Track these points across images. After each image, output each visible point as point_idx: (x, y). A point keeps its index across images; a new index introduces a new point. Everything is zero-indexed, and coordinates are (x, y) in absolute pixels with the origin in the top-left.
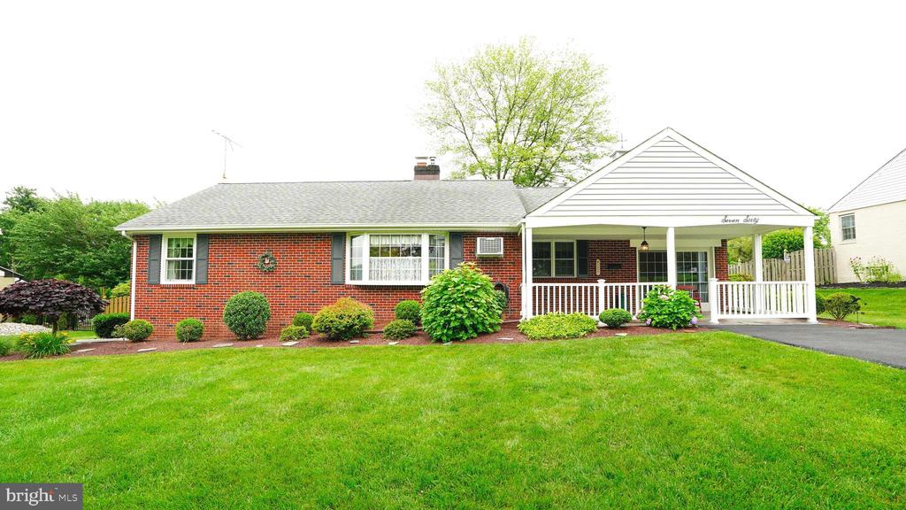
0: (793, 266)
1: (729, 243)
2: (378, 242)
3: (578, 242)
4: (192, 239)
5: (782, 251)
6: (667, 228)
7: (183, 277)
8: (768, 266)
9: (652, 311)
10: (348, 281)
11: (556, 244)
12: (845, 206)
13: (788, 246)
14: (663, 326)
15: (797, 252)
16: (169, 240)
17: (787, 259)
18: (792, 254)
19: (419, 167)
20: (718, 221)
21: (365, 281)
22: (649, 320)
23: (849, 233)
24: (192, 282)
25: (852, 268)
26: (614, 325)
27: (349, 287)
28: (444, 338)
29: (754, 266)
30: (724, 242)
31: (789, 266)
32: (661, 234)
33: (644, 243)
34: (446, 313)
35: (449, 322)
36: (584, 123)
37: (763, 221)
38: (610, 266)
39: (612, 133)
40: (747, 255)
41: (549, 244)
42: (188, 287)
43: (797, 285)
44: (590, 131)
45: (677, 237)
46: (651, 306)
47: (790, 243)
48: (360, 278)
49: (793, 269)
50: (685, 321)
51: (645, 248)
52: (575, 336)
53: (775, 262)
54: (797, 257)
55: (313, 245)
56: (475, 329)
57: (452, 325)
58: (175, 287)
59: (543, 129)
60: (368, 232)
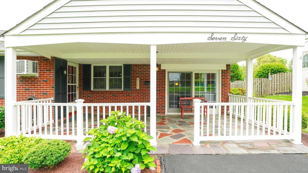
0: (273, 82)
3: (125, 66)
5: (267, 74)
8: (260, 82)
11: (110, 67)
13: (271, 71)
15: (276, 74)
17: (270, 78)
18: (273, 75)
20: (203, 39)
30: (228, 66)
31: (271, 82)
41: (105, 67)
47: (272, 69)
49: (273, 83)
53: (263, 79)
54: (276, 77)
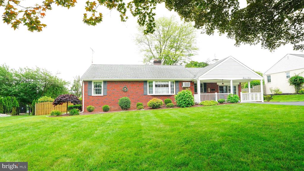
0: (255, 90)
1: (241, 84)
2: (157, 83)
3: (204, 83)
4: (101, 83)
5: (252, 86)
6: (231, 80)
7: (99, 94)
9: (229, 99)
10: (148, 94)
12: (268, 73)
14: (233, 103)
16: (94, 82)
17: (253, 88)
18: (255, 87)
19: (155, 61)
20: (242, 78)
21: (154, 94)
22: (229, 101)
23: (269, 81)
24: (102, 95)
25: (270, 90)
26: (221, 103)
27: (149, 96)
28: (185, 106)
29: (248, 89)
30: (240, 83)
32: (229, 81)
33: (223, 84)
34: (185, 101)
35: (186, 103)
36: (188, 43)
37: (252, 78)
38: (212, 90)
39: (198, 47)
40: (247, 87)
42: (101, 96)
43: (258, 94)
44: (190, 46)
45: (233, 82)
46: (229, 98)
47: (254, 83)
48: (153, 93)
50: (237, 101)
51: (223, 85)
52: (215, 105)
55: (138, 84)
56: (191, 104)
57: (187, 103)
58: (97, 96)
59: (175, 45)
60: (154, 81)
